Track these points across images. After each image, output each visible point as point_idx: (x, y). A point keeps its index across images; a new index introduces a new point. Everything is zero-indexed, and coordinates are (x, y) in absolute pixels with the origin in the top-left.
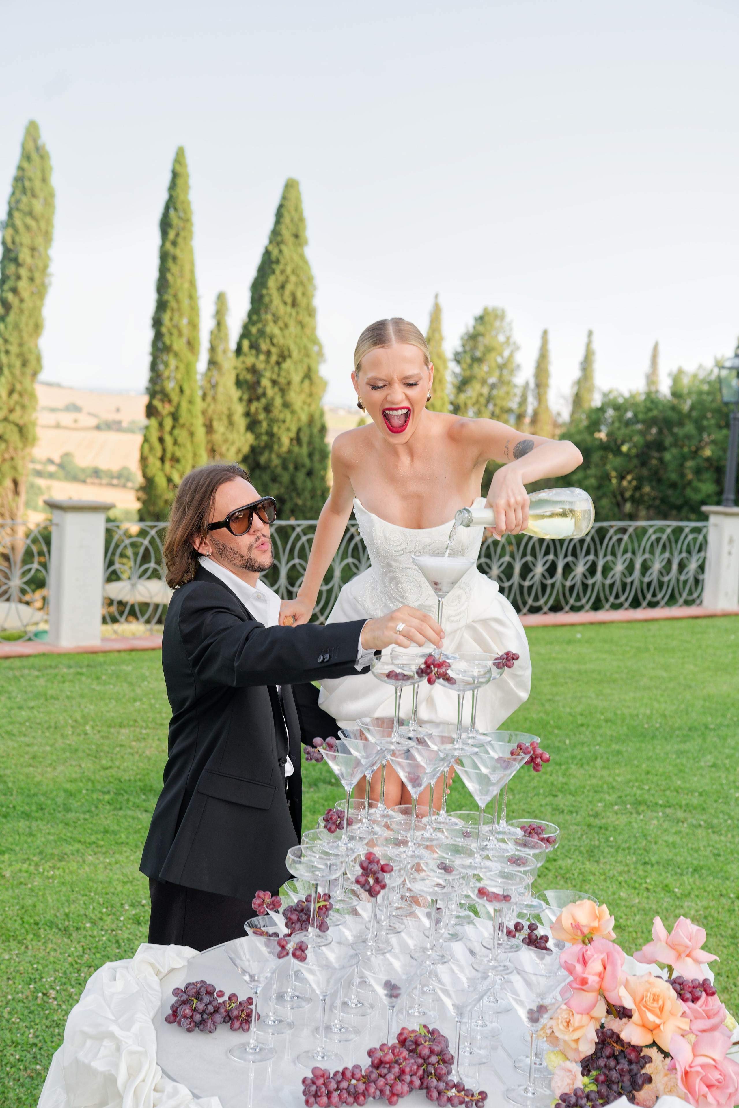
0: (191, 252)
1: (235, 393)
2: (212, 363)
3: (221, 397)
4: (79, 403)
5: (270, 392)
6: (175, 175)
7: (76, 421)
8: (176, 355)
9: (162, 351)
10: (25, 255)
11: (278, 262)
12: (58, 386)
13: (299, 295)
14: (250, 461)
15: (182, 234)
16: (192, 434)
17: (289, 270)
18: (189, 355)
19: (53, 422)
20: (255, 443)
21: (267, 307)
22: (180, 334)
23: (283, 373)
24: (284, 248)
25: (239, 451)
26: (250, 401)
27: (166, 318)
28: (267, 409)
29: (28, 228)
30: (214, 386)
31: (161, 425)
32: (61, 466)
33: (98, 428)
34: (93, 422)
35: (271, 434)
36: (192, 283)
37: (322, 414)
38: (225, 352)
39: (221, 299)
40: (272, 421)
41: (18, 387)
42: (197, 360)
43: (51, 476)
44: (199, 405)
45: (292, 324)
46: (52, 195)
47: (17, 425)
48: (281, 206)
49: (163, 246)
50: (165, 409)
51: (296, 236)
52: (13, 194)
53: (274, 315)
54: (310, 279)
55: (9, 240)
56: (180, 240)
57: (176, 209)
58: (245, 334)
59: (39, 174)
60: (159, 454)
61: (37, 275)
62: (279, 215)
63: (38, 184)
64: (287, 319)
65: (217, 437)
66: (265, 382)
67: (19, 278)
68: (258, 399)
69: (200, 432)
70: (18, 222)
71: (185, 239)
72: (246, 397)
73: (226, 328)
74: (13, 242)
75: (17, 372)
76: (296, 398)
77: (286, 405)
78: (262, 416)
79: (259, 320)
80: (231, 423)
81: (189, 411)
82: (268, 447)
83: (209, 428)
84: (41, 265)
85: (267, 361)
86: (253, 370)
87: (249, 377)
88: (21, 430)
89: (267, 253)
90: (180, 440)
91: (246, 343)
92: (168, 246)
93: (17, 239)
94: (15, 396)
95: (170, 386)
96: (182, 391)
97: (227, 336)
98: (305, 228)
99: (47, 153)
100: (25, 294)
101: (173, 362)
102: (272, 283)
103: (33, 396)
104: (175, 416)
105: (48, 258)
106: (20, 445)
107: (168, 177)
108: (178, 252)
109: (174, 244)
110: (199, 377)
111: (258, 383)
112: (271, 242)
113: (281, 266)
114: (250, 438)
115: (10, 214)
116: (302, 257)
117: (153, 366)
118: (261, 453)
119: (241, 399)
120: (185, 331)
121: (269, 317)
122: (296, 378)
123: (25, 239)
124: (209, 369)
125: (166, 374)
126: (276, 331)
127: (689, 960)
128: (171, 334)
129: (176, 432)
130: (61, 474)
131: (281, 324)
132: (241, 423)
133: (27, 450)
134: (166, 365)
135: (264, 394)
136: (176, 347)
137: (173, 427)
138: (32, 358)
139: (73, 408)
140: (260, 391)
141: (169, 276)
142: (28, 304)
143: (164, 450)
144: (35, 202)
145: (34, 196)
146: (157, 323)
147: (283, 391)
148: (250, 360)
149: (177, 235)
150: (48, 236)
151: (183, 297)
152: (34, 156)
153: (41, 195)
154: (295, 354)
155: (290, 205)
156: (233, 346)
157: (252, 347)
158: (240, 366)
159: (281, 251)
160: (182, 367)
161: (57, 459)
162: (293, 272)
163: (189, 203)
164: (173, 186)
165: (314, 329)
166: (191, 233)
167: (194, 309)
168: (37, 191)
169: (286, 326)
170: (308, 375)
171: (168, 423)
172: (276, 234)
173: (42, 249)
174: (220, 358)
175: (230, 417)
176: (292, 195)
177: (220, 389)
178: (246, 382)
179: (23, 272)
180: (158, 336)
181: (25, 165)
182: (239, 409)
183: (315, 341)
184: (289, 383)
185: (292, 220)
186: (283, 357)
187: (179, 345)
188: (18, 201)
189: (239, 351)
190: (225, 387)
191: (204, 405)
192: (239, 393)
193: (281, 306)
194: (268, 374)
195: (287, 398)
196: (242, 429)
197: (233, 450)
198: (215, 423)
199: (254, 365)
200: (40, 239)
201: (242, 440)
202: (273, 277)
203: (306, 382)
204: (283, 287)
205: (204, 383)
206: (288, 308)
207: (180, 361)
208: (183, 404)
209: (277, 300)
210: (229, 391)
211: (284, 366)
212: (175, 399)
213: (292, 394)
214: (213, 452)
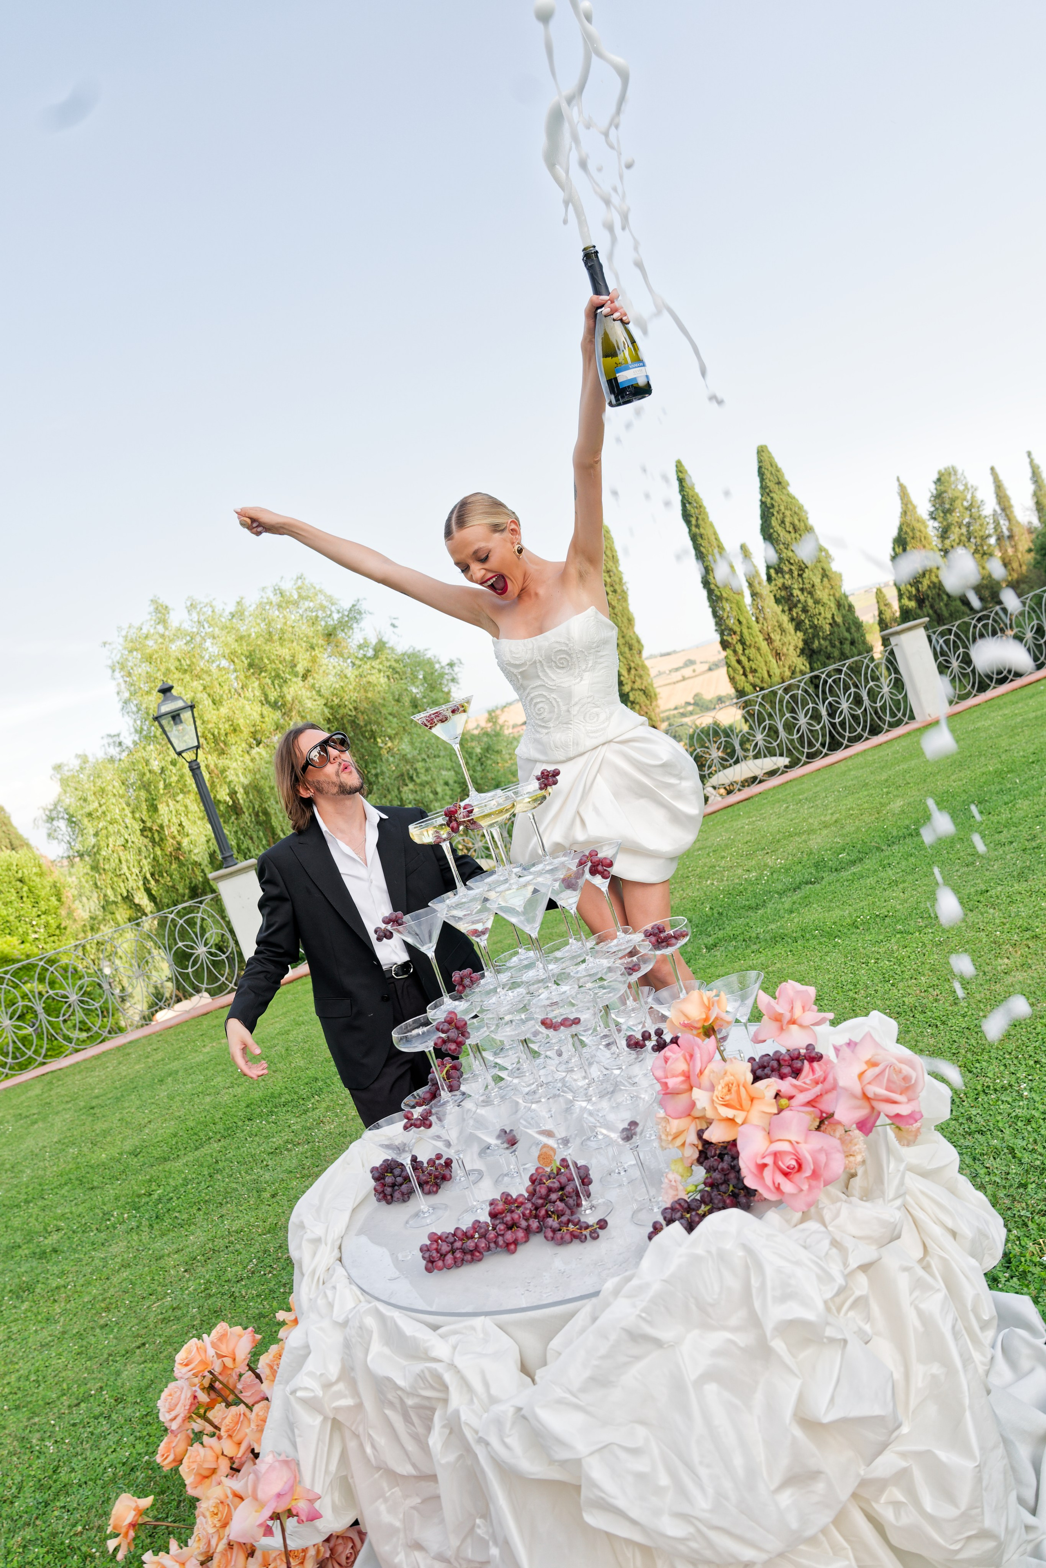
0: (711, 525)
1: (778, 609)
2: (754, 595)
3: (769, 615)
4: (692, 658)
5: (802, 598)
6: (681, 481)
7: (694, 671)
8: (727, 600)
9: (717, 602)
11: (773, 506)
12: (675, 652)
13: (796, 522)
14: (807, 651)
15: (700, 517)
16: (758, 649)
17: (782, 508)
18: (736, 596)
19: (680, 678)
20: (805, 638)
21: (778, 540)
23: (806, 581)
24: (772, 495)
25: (796, 647)
26: (790, 610)
27: (711, 578)
28: (805, 610)
30: (761, 610)
31: (735, 651)
32: (696, 704)
33: (710, 669)
34: (705, 667)
35: (814, 627)
37: (846, 597)
38: (759, 583)
39: (743, 547)
40: (811, 618)
41: (632, 665)
42: (743, 596)
43: (691, 713)
44: (756, 627)
47: (641, 690)
48: (760, 468)
49: (690, 530)
50: (733, 639)
51: (779, 483)
54: (801, 508)
56: (700, 522)
57: (689, 503)
58: (770, 566)
60: (741, 672)
61: (617, 587)
62: (761, 474)
64: (794, 542)
65: (777, 644)
66: (796, 592)
68: (795, 606)
69: (764, 645)
71: (703, 519)
72: (786, 608)
73: (755, 568)
75: (628, 655)
76: (822, 594)
77: (817, 602)
78: (803, 617)
80: (783, 631)
81: (750, 634)
82: (815, 636)
83: (769, 640)
84: (617, 580)
85: (792, 577)
86: (785, 587)
87: (783, 593)
88: (644, 692)
89: (763, 503)
90: (752, 657)
91: (772, 571)
92: (693, 528)
94: (633, 671)
95: (731, 622)
96: (740, 622)
97: (757, 573)
98: (783, 476)
101: (727, 606)
102: (774, 522)
103: (644, 667)
104: (742, 641)
105: (620, 572)
106: (648, 702)
107: (676, 484)
108: (702, 531)
109: (697, 526)
110: (749, 608)
111: (792, 595)
112: (762, 495)
113: (777, 508)
114: (800, 634)
116: (789, 495)
117: (715, 614)
118: (813, 643)
119: (783, 611)
122: (817, 580)
124: (754, 600)
125: (725, 616)
126: (790, 554)
128: (718, 588)
129: (747, 652)
130: (698, 709)
132: (790, 627)
133: (654, 703)
134: (723, 609)
135: (799, 601)
136: (725, 595)
137: (744, 649)
138: (634, 642)
139: (690, 663)
140: (795, 600)
141: (702, 549)
143: (743, 667)
146: (706, 584)
147: (810, 593)
148: (780, 582)
149: (697, 519)
155: (766, 464)
156: (764, 577)
157: (777, 572)
158: (774, 588)
159: (772, 498)
160: (734, 606)
161: (691, 700)
162: (786, 508)
163: (697, 495)
164: (682, 489)
166: (706, 514)
170: (825, 575)
171: (739, 648)
172: (764, 488)
174: (758, 589)
175: (780, 626)
176: (765, 457)
177: (767, 610)
178: (783, 597)
180: (710, 592)
182: (785, 618)
183: (822, 549)
184: (813, 586)
185: (771, 473)
186: (802, 569)
187: (727, 593)
189: (769, 579)
190: (769, 607)
191: (760, 625)
192: (781, 607)
193: (788, 536)
194: (796, 586)
195: (816, 597)
196: (792, 631)
197: (791, 648)
198: (772, 635)
199: (784, 584)
200: (611, 563)
201: (796, 639)
202: (773, 518)
203: (825, 580)
204: (783, 522)
205: (754, 611)
206: (793, 535)
207: (731, 602)
208: (745, 631)
209: (782, 533)
210: (772, 609)
211: (805, 575)
212: (738, 630)
213: (818, 592)
214: (778, 655)
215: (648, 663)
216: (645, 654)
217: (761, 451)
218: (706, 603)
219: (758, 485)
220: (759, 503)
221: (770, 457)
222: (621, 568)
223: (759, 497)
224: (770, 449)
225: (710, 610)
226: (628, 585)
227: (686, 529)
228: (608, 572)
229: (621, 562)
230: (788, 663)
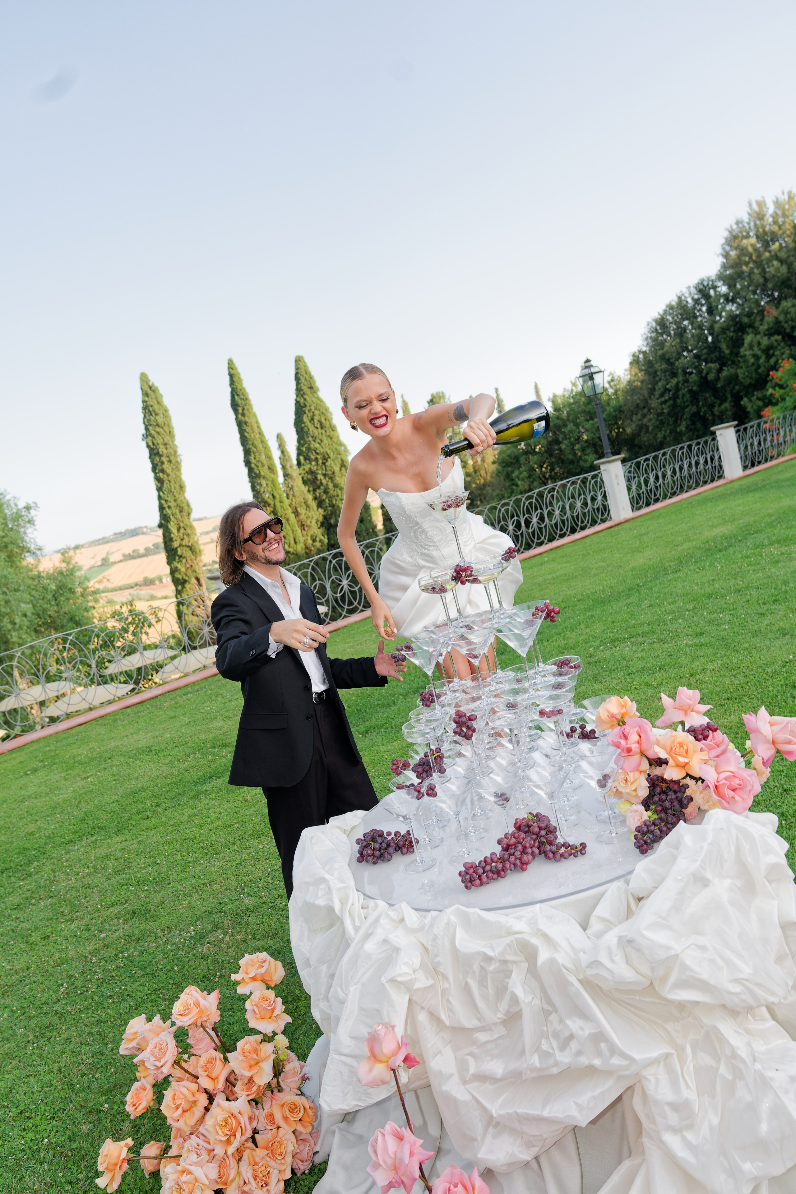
0: (254, 416)
1: (305, 489)
2: (286, 475)
3: (297, 494)
5: (324, 482)
6: (231, 376)
8: (264, 478)
9: (255, 478)
10: (162, 449)
11: (305, 406)
13: (323, 421)
14: (326, 524)
15: (246, 408)
17: (313, 408)
18: (271, 475)
20: (325, 513)
21: (307, 434)
22: (263, 465)
23: (328, 468)
24: (305, 396)
25: (317, 521)
26: (314, 490)
27: (252, 458)
28: (326, 492)
29: (158, 433)
30: (291, 489)
35: (332, 506)
36: (261, 433)
38: (291, 467)
39: (279, 437)
40: (331, 498)
41: (182, 525)
42: (277, 476)
44: (287, 502)
45: (324, 438)
46: (166, 410)
47: (188, 546)
48: (297, 374)
49: (237, 418)
51: (311, 388)
52: (145, 417)
53: (312, 437)
54: (327, 409)
55: (150, 444)
56: (246, 412)
57: (238, 395)
58: (300, 453)
59: (155, 402)
61: (172, 458)
62: (297, 379)
63: (156, 407)
64: (320, 437)
65: (302, 517)
66: (320, 477)
67: (163, 463)
68: (319, 488)
69: (292, 517)
70: (153, 432)
71: (248, 410)
72: (311, 489)
73: (288, 453)
74: (153, 444)
75: (179, 516)
77: (336, 486)
78: (324, 497)
79: (305, 443)
80: (308, 506)
81: (282, 507)
82: (333, 513)
83: (296, 513)
84: (172, 452)
85: (317, 465)
86: (311, 472)
87: (309, 477)
88: (191, 548)
89: (297, 403)
91: (302, 458)
92: (240, 416)
93: (155, 442)
94: (182, 530)
95: (266, 496)
96: (274, 497)
97: (289, 457)
98: (315, 382)
99: (157, 388)
100: (169, 471)
101: (264, 482)
102: (305, 419)
103: (192, 527)
105: (175, 446)
106: (193, 557)
107: (228, 378)
108: (246, 419)
109: (243, 415)
110: (281, 486)
111: (316, 478)
112: (297, 396)
113: (308, 408)
114: (321, 511)
115: (147, 429)
116: (318, 398)
117: (254, 488)
118: (330, 518)
119: (309, 491)
120: (265, 462)
121: (310, 439)
122: (337, 469)
123: (159, 440)
124: (285, 480)
125: (262, 490)
126: (317, 445)
127: (693, 713)
128: (258, 467)
131: (318, 440)
132: (313, 504)
133: (198, 559)
134: (261, 485)
135: (321, 483)
136: (262, 473)
138: (184, 505)
140: (318, 482)
141: (246, 434)
142: (172, 476)
144: (157, 417)
145: (156, 415)
146: (247, 463)
147: (331, 479)
148: (307, 467)
149: (243, 409)
150: (171, 434)
151: (258, 443)
152: (149, 392)
153: (160, 412)
154: (331, 455)
155: (302, 372)
156: (295, 462)
157: (305, 459)
158: (303, 472)
159: (305, 399)
160: (270, 483)
162: (316, 409)
163: (244, 389)
164: (232, 383)
165: (338, 437)
166: (250, 405)
167: (266, 448)
168: (158, 412)
169: (321, 441)
172: (299, 391)
173: (170, 443)
174: (290, 471)
175: (306, 503)
176: (301, 366)
177: (295, 489)
178: (309, 480)
179: (164, 459)
180: (251, 471)
181: (146, 399)
182: (310, 497)
183: (341, 444)
184: (333, 473)
185: (306, 380)
186: (325, 459)
187: (264, 471)
188: (149, 420)
189: (299, 464)
190: (298, 487)
191: (289, 501)
192: (307, 488)
193: (315, 431)
194: (320, 472)
195: (335, 482)
196: (315, 508)
197: (314, 521)
198: (299, 509)
199: (310, 469)
200: (168, 438)
201: (317, 514)
202: (305, 416)
203: (343, 469)
204: (312, 419)
205: (285, 488)
206: (320, 430)
207: (268, 480)
208: (278, 504)
209: (311, 428)
210: (300, 488)
211: (327, 464)
212: (272, 503)
213: (337, 478)
214: (302, 526)
215: (195, 524)
216: (193, 516)
217: (299, 361)
218: (247, 479)
219: (294, 387)
220: (294, 402)
221: (306, 366)
222: (176, 443)
223: (295, 397)
224: (306, 360)
225: (250, 484)
226: (182, 457)
227: (234, 417)
228: (165, 444)
229: (176, 437)
230: (311, 533)
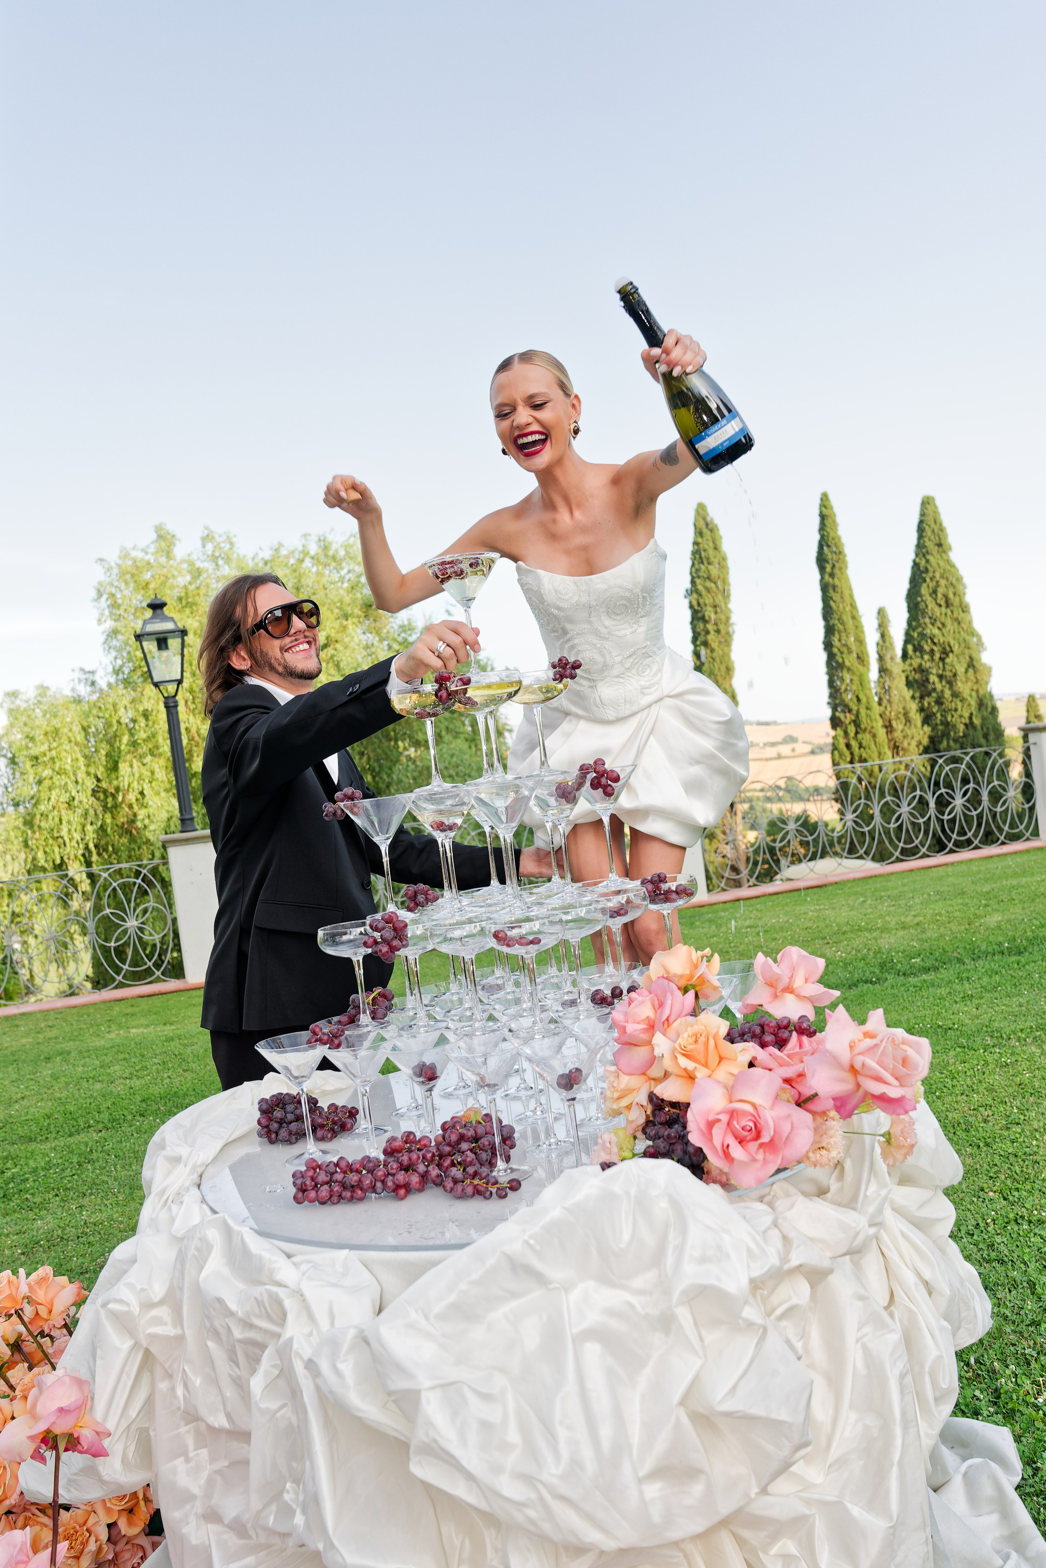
0: (847, 579)
1: (908, 693)
2: (883, 670)
3: (895, 699)
4: (795, 734)
5: (939, 686)
6: (823, 517)
7: (793, 750)
8: (849, 670)
9: (836, 669)
10: (709, 613)
11: (927, 570)
12: (775, 723)
13: (951, 595)
14: (931, 750)
15: (837, 565)
16: (874, 736)
17: (938, 575)
18: (860, 667)
19: (774, 755)
20: (933, 734)
21: (924, 613)
22: (850, 651)
23: (947, 667)
24: (928, 557)
25: (919, 743)
26: (922, 698)
27: (835, 640)
28: (939, 702)
29: (708, 590)
30: (887, 691)
31: (846, 733)
32: (787, 790)
33: (813, 752)
34: (808, 748)
35: (946, 724)
36: (853, 606)
37: (991, 696)
38: (892, 659)
39: (881, 613)
40: (945, 712)
42: (868, 670)
43: (780, 800)
44: (877, 709)
45: (948, 622)
46: (724, 559)
48: (921, 522)
49: (822, 578)
50: (847, 718)
51: (940, 545)
52: (693, 565)
53: (930, 618)
54: (959, 579)
55: (695, 603)
56: (836, 571)
57: (828, 546)
58: (908, 639)
59: (711, 545)
60: (848, 759)
61: (721, 627)
62: (921, 530)
63: (711, 552)
64: (943, 619)
65: (898, 734)
66: (933, 678)
67: (707, 632)
68: (929, 694)
69: (881, 733)
70: (700, 587)
71: (840, 569)
72: (917, 695)
73: (890, 637)
74: (699, 604)
76: (964, 687)
77: (955, 695)
78: (935, 709)
79: (919, 625)
80: (908, 720)
81: (868, 716)
82: (945, 735)
83: (889, 727)
84: (723, 618)
85: (933, 660)
86: (921, 670)
87: (917, 676)
89: (916, 564)
90: (864, 743)
91: (910, 648)
92: (827, 577)
93: (701, 601)
95: (849, 697)
96: (859, 700)
97: (891, 644)
98: (946, 537)
99: (716, 526)
100: (714, 645)
101: (847, 677)
102: (924, 590)
104: (856, 723)
105: (730, 611)
107: (817, 520)
108: (836, 582)
109: (832, 575)
110: (873, 685)
111: (927, 680)
112: (917, 555)
113: (931, 574)
114: (927, 729)
115: (693, 582)
116: (948, 562)
117: (831, 684)
118: (940, 742)
119: (913, 697)
120: (854, 648)
121: (927, 620)
122: (961, 669)
123: (708, 599)
124: (881, 676)
125: (843, 688)
126: (936, 631)
128: (842, 653)
129: (859, 736)
130: (788, 796)
131: (939, 624)
132: (917, 718)
134: (842, 680)
135: (934, 690)
136: (847, 663)
137: (857, 733)
139: (790, 739)
140: (930, 687)
141: (832, 603)
142: (718, 652)
143: (852, 754)
144: (710, 567)
145: (709, 563)
146: (828, 645)
147: (950, 683)
148: (916, 662)
149: (834, 566)
150: (726, 595)
151: (847, 619)
152: (705, 530)
153: (716, 561)
154: (956, 649)
155: (929, 520)
156: (899, 652)
157: (915, 650)
158: (908, 668)
159: (927, 561)
160: (856, 679)
161: (782, 783)
162: (942, 577)
163: (839, 538)
164: (823, 527)
165: (970, 623)
166: (845, 563)
167: (858, 627)
168: (712, 559)
169: (943, 625)
170: (972, 664)
171: (852, 730)
172: (921, 548)
173: (723, 606)
174: (889, 664)
175: (906, 714)
176: (930, 510)
177: (894, 692)
178: (916, 681)
179: (710, 627)
180: (831, 657)
181: (700, 540)
182: (913, 706)
183: (973, 633)
184: (955, 675)
185: (933, 531)
186: (946, 652)
187: (850, 660)
188: (698, 570)
189: (905, 656)
190: (897, 688)
191: (882, 708)
192: (911, 692)
193: (937, 609)
194: (934, 671)
195: (956, 688)
196: (919, 723)
197: (914, 743)
198: (894, 723)
199: (921, 665)
200: (720, 597)
201: (921, 733)
202: (924, 585)
203: (971, 671)
204: (935, 592)
205: (879, 690)
206: (943, 609)
207: (854, 674)
208: (863, 711)
209: (931, 604)
210: (901, 692)
211: (948, 660)
212: (854, 708)
213: (959, 684)
214: (896, 748)
217: (927, 503)
218: (824, 669)
219: (914, 541)
220: (911, 564)
221: (936, 512)
222: (731, 606)
223: (913, 556)
224: (938, 502)
225: (826, 678)
226: (735, 627)
227: (817, 576)
228: (715, 606)
229: (732, 598)
230: (906, 759)
